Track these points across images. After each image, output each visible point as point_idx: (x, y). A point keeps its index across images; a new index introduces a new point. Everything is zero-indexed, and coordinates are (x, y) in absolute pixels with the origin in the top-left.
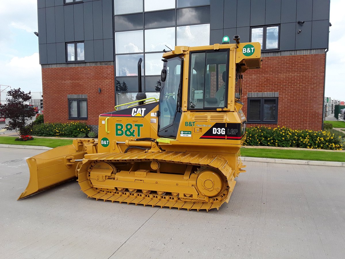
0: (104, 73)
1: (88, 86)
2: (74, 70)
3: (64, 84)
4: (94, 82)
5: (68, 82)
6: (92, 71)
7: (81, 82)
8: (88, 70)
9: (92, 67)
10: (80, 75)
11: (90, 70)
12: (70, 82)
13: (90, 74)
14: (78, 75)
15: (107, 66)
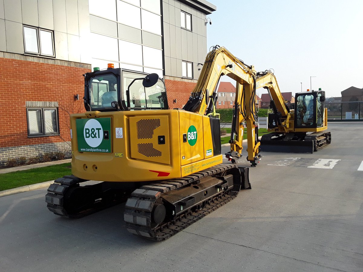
0: (79, 77)
1: (59, 90)
2: (36, 67)
3: (20, 84)
4: (68, 86)
5: (27, 82)
6: (64, 72)
7: (48, 84)
8: (58, 69)
9: (64, 66)
10: (46, 74)
11: (61, 70)
12: (30, 83)
13: (62, 75)
14: (44, 75)
15: (83, 68)
